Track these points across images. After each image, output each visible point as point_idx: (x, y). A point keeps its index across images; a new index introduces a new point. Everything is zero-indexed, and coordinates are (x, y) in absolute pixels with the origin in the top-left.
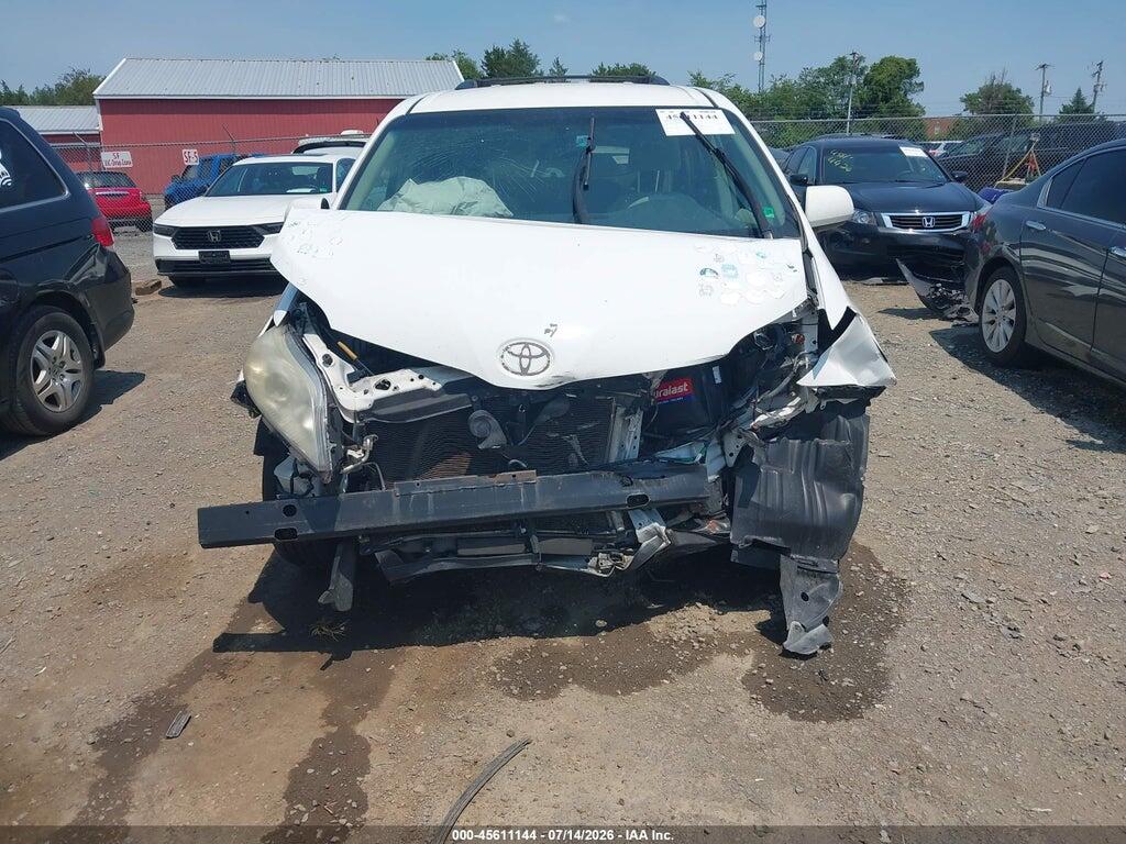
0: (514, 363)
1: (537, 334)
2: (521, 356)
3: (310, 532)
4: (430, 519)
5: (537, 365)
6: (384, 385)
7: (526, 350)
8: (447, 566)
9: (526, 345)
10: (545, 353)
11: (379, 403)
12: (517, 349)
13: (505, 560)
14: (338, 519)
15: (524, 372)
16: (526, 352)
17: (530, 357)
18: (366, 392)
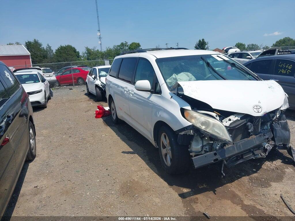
0: (256, 110)
1: (257, 104)
2: (257, 109)
3: (221, 158)
4: (242, 150)
5: (260, 110)
6: (230, 120)
7: (257, 107)
8: (241, 161)
9: (257, 106)
10: (260, 107)
11: (231, 124)
12: (255, 107)
13: (250, 158)
14: (226, 154)
15: (258, 112)
16: (257, 108)
17: (258, 109)
18: (226, 122)
